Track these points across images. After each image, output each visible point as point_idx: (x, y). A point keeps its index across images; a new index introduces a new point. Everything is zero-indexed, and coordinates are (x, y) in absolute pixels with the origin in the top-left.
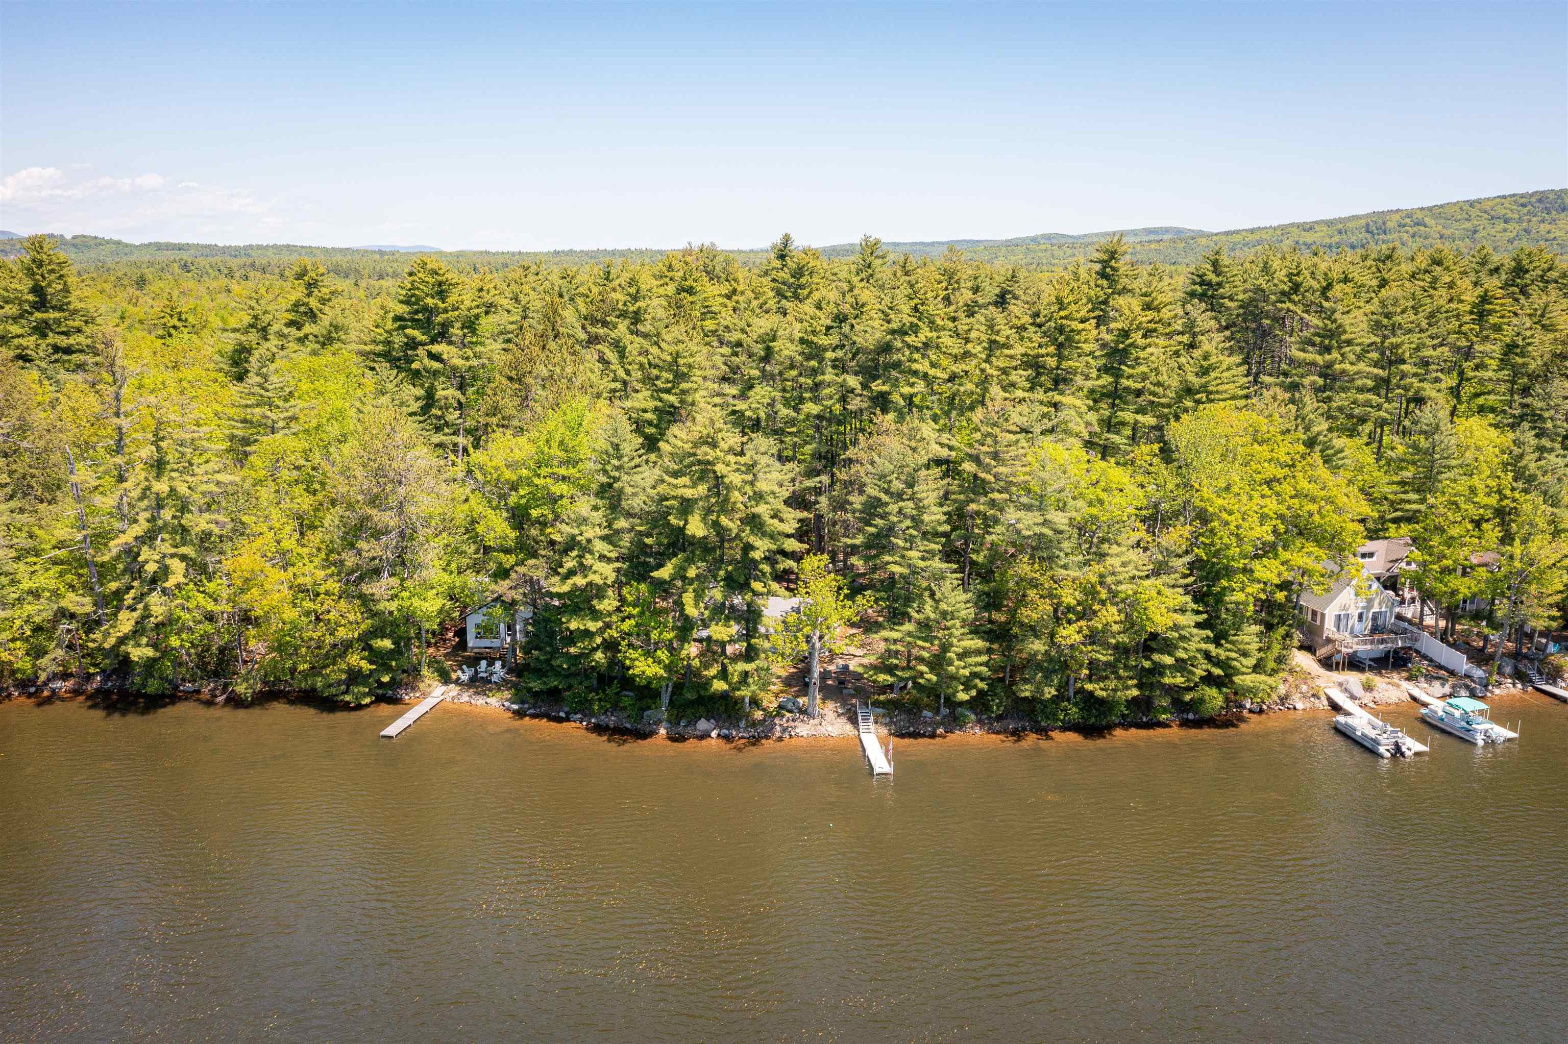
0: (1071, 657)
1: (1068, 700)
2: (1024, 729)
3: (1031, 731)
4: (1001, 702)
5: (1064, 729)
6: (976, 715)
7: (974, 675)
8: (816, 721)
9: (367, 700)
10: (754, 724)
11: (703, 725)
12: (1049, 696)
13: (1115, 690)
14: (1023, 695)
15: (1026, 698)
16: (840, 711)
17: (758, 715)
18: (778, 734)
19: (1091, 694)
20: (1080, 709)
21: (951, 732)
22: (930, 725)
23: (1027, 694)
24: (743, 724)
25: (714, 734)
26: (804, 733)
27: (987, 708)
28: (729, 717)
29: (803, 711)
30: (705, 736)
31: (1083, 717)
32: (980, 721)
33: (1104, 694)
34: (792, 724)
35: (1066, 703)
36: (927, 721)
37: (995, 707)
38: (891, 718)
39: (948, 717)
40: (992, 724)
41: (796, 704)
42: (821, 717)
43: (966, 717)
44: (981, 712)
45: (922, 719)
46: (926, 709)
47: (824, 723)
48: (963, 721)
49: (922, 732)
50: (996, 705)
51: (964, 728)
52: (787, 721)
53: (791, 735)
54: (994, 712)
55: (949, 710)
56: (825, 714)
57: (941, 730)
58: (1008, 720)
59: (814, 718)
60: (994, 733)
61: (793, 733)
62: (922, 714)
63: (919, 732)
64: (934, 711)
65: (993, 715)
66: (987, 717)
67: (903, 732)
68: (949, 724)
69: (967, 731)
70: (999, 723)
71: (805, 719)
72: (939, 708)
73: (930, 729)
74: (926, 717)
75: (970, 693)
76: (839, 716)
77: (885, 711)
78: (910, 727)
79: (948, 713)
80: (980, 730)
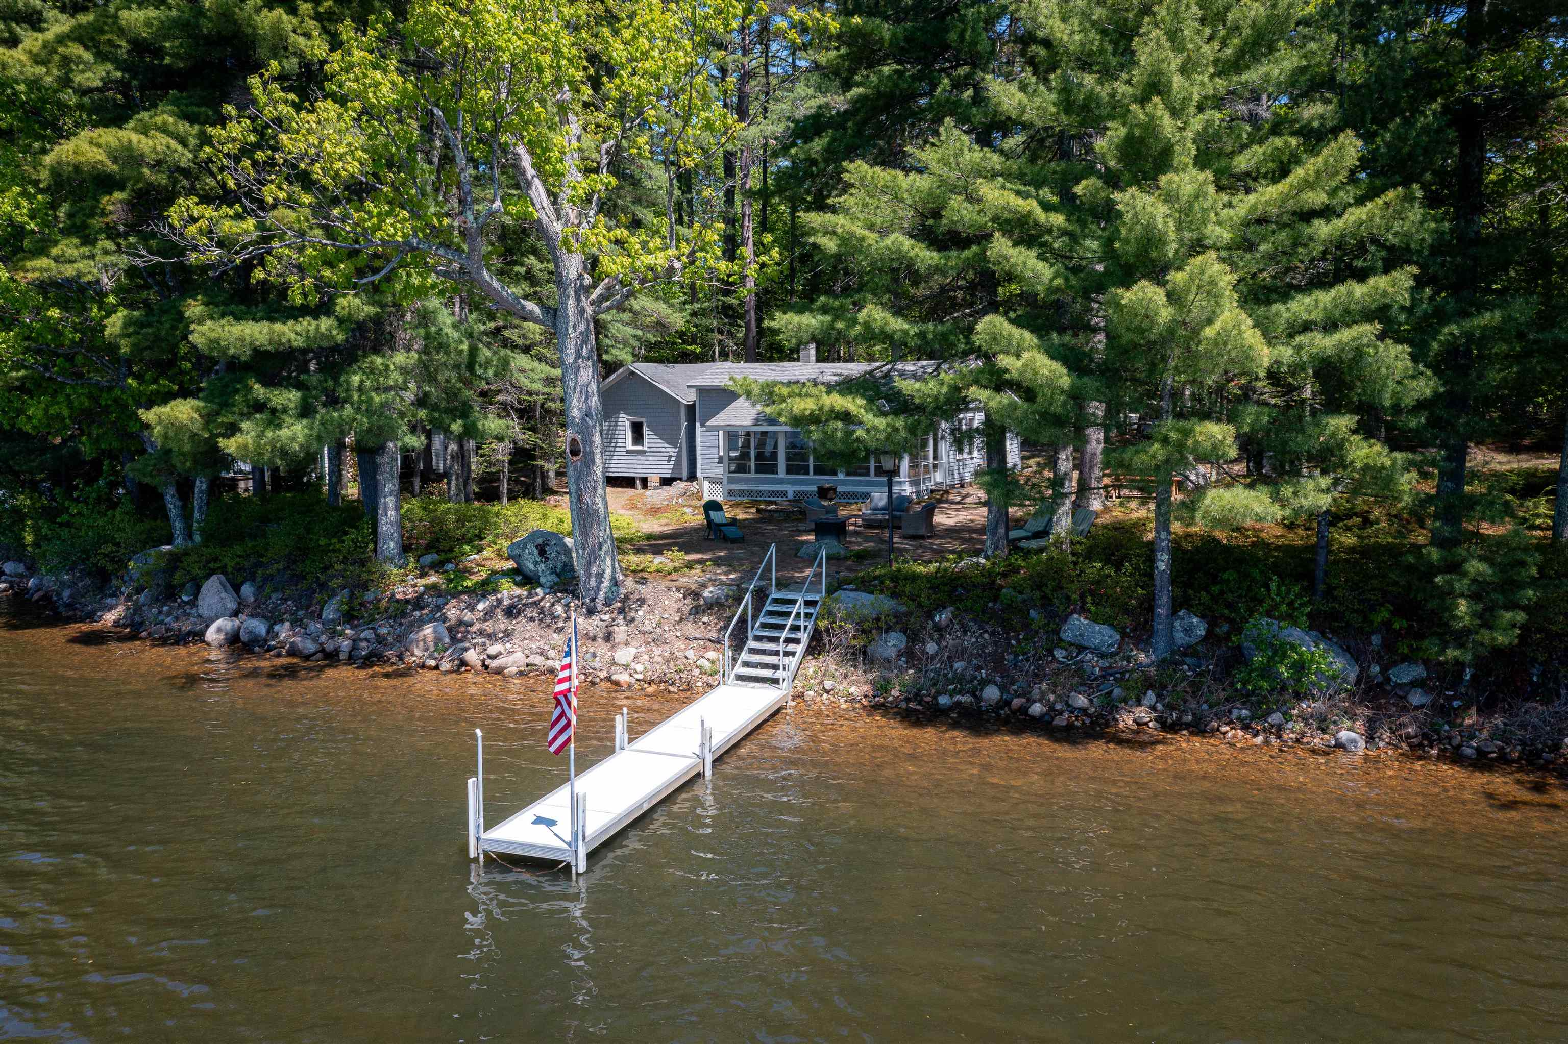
6: (1356, 654)
8: (594, 624)
10: (364, 613)
16: (708, 593)
17: (413, 584)
18: (416, 654)
21: (1199, 728)
22: (1087, 683)
24: (332, 610)
25: (214, 632)
26: (516, 661)
29: (565, 582)
30: (191, 633)
32: (1375, 694)
34: (501, 623)
36: (1079, 670)
37: (1463, 606)
38: (913, 637)
39: (1189, 651)
40: (1445, 712)
41: (551, 552)
42: (621, 611)
43: (1279, 651)
44: (1376, 640)
45: (1059, 654)
46: (1083, 610)
47: (621, 631)
48: (1267, 672)
49: (1037, 709)
50: (1474, 597)
51: (1276, 718)
52: (489, 614)
53: (463, 663)
54: (1461, 638)
55: (1212, 622)
56: (642, 601)
57: (1143, 713)
58: (1546, 702)
59: (591, 612)
60: (1455, 758)
61: (472, 656)
62: (1067, 634)
63: (1024, 710)
64: (1128, 621)
65: (1452, 653)
66: (1417, 671)
67: (943, 700)
68: (1196, 687)
69: (1288, 736)
70: (1486, 710)
71: (559, 609)
72: (1148, 605)
73: (1081, 700)
74: (1082, 649)
75: (1287, 491)
76: (696, 611)
77: (886, 604)
78: (984, 683)
79: (1188, 631)
80: (1370, 738)
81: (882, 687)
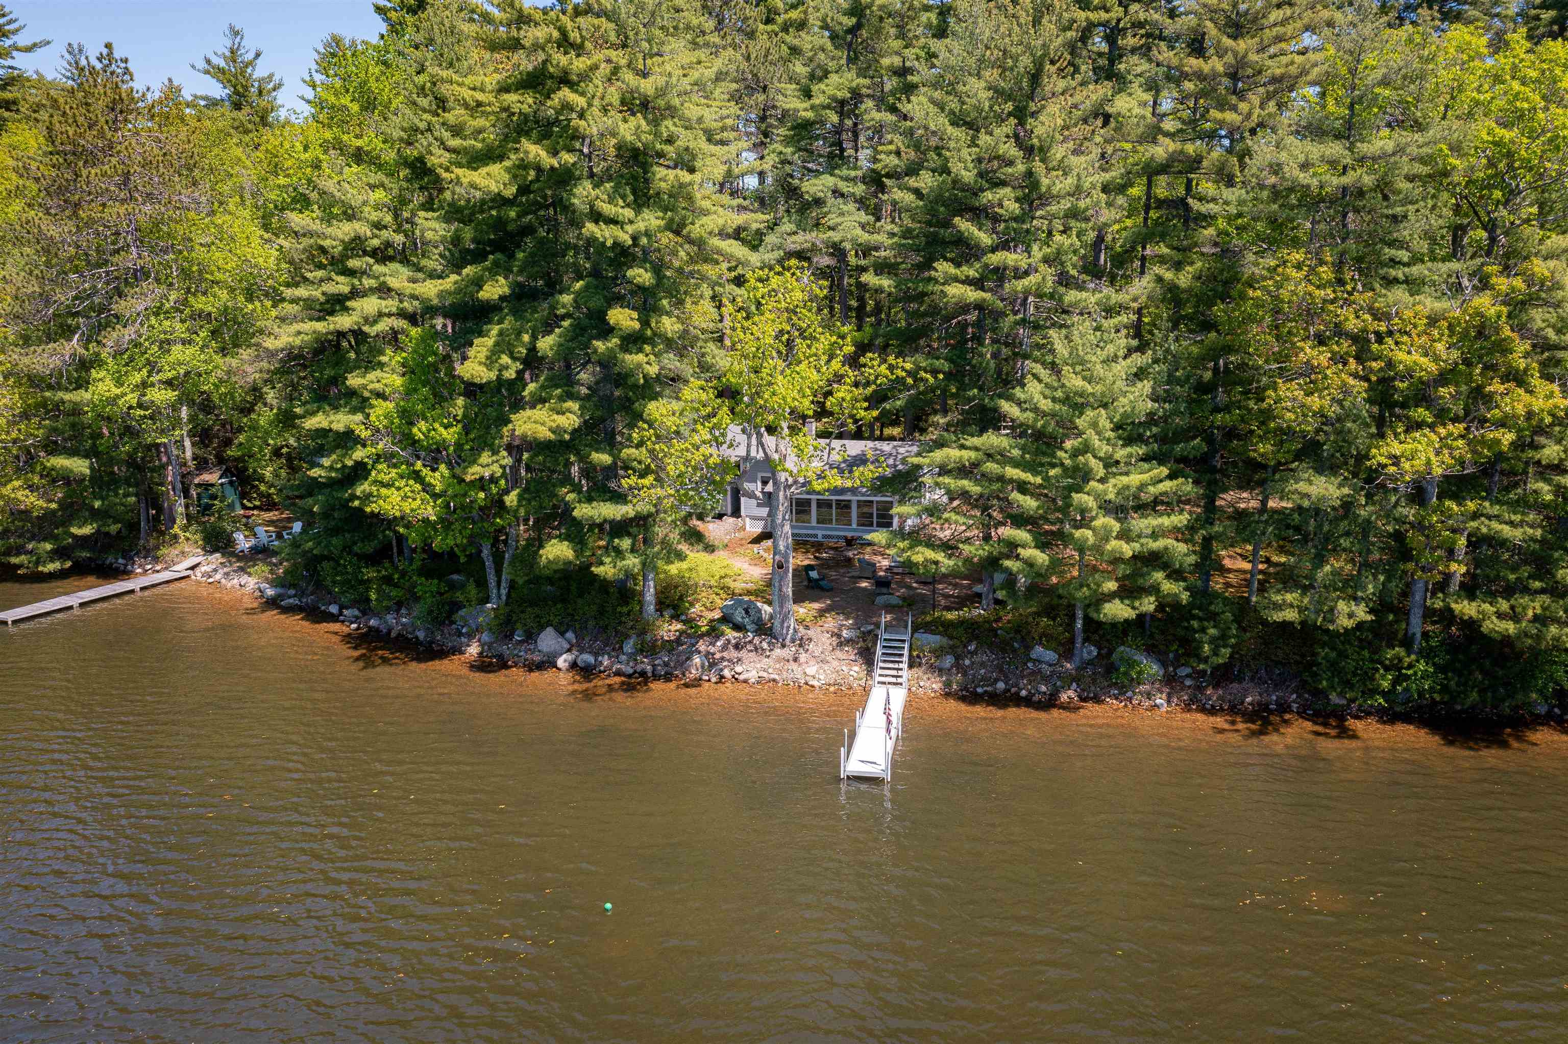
0: (1419, 526)
1: (1407, 643)
2: (1284, 708)
3: (1302, 714)
4: (1223, 637)
5: (1389, 716)
6: (1164, 664)
7: (1154, 560)
8: (786, 653)
9: (52, 567)
10: (650, 649)
11: (548, 640)
12: (1349, 623)
13: (1541, 620)
14: (1278, 616)
15: (1285, 625)
16: (845, 634)
17: (669, 629)
18: (694, 673)
19: (1471, 626)
20: (1439, 668)
21: (1097, 700)
22: (1046, 679)
23: (1290, 615)
24: (628, 647)
25: (562, 662)
26: (752, 676)
27: (1190, 649)
28: (605, 628)
29: (764, 629)
30: (549, 663)
31: (1445, 689)
32: (1171, 682)
33: (1510, 627)
34: (732, 654)
35: (1399, 651)
36: (1040, 671)
37: (1206, 647)
38: (958, 658)
39: (1090, 663)
40: (1200, 689)
41: (752, 612)
42: (800, 645)
43: (1131, 664)
44: (1171, 655)
45: (1030, 665)
46: (1040, 644)
47: (803, 657)
48: (1126, 674)
49: (1024, 693)
50: (1210, 643)
51: (1129, 694)
52: (724, 648)
53: (722, 677)
54: (1206, 660)
55: (1100, 648)
56: (810, 640)
57: (1071, 693)
58: (1240, 682)
59: (783, 646)
60: (1203, 710)
61: (727, 673)
62: (1033, 655)
63: (1017, 694)
64: (1061, 649)
65: (1202, 666)
66: (1188, 670)
67: (979, 690)
68: (1094, 681)
69: (1135, 702)
70: (1216, 686)
71: (765, 645)
72: (1072, 641)
73: (1043, 688)
74: (1040, 662)
75: (1137, 604)
76: (840, 644)
77: (945, 641)
78: (996, 680)
79: (1089, 653)
80: (1169, 702)
81: (948, 684)
